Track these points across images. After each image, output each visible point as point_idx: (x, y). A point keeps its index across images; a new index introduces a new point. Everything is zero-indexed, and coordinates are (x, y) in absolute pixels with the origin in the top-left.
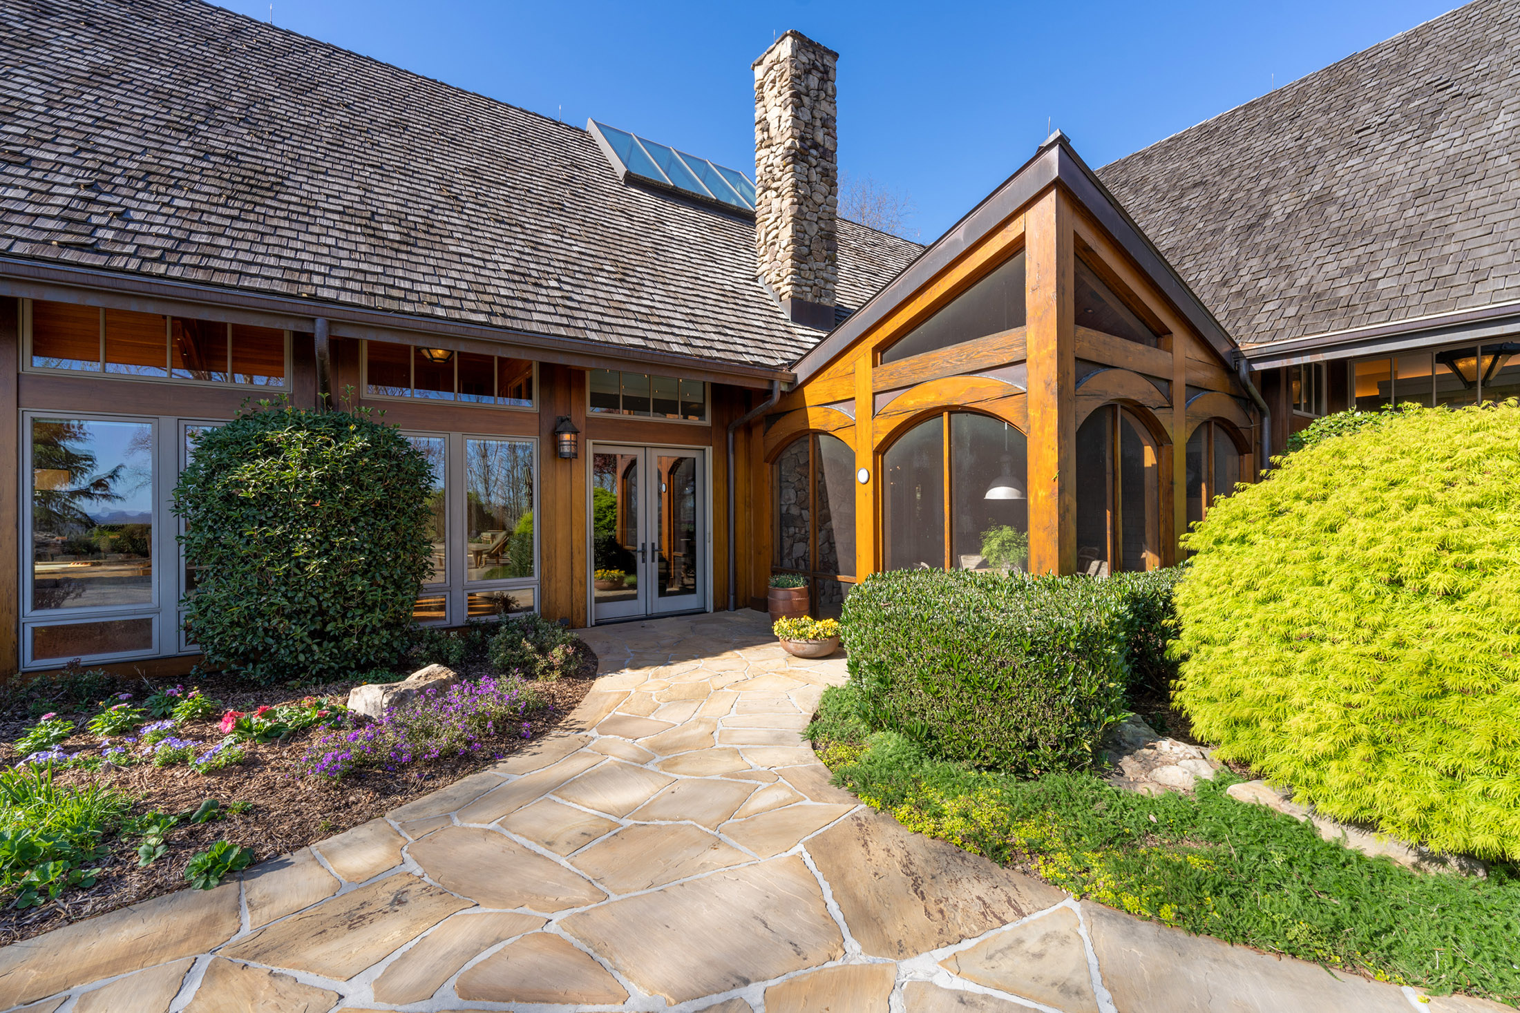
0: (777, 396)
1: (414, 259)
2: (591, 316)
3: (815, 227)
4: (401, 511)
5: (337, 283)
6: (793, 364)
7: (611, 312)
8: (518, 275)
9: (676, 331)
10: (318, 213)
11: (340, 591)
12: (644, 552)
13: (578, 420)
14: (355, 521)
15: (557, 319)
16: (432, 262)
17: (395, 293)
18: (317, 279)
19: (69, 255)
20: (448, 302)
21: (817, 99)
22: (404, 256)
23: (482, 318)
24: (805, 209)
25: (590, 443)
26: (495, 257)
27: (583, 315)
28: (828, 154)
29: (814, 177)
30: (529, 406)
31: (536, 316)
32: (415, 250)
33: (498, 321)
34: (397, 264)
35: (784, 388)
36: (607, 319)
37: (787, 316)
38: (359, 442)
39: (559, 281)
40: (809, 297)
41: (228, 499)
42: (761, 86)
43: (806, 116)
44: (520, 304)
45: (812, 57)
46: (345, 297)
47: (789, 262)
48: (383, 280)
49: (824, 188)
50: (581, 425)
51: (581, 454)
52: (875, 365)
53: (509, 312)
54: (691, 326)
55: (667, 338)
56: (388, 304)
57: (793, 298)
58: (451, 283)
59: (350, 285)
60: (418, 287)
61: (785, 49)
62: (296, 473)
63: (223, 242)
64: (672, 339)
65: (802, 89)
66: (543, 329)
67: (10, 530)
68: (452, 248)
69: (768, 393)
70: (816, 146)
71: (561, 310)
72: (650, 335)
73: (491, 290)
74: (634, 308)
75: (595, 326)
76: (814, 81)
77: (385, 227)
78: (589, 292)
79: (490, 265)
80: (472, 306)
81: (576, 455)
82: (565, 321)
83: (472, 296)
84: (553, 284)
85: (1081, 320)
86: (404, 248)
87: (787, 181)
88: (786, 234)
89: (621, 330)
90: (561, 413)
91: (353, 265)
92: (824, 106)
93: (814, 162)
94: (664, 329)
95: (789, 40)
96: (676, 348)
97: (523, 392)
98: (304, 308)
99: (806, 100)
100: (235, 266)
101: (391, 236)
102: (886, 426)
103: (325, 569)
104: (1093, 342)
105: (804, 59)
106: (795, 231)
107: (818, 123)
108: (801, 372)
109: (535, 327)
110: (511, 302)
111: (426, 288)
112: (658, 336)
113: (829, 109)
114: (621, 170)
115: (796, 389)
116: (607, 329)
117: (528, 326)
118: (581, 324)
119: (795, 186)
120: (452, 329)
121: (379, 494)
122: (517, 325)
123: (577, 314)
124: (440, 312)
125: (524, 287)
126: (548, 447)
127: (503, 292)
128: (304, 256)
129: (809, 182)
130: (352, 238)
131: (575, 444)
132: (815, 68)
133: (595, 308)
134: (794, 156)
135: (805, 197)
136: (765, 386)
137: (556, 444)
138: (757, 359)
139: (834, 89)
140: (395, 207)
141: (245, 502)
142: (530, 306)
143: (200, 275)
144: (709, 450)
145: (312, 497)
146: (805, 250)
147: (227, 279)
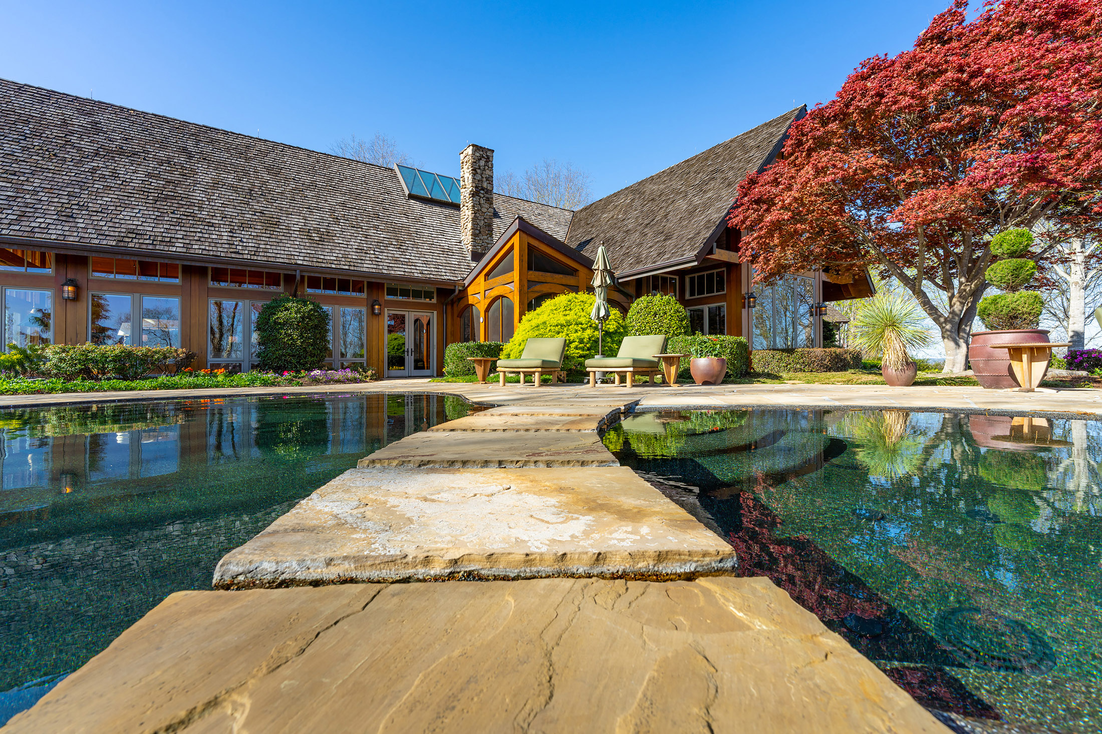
0: (457, 292)
1: (324, 247)
2: (385, 264)
3: (483, 222)
4: (322, 328)
5: (302, 258)
6: (464, 279)
7: (393, 262)
8: (360, 250)
9: (418, 268)
10: (292, 232)
11: (305, 350)
12: (408, 352)
13: (381, 300)
14: (309, 330)
15: (372, 266)
16: (330, 247)
17: (319, 260)
18: (296, 257)
19: (233, 255)
20: (336, 262)
21: (484, 170)
22: (320, 246)
23: (347, 267)
24: (478, 215)
25: (386, 309)
26: (351, 243)
27: (382, 264)
28: (489, 192)
29: (482, 201)
30: (364, 295)
31: (365, 265)
32: (324, 243)
33: (352, 268)
34: (319, 249)
35: (460, 288)
36: (391, 265)
37: (470, 258)
38: (311, 307)
39: (374, 251)
40: (480, 251)
41: (275, 322)
42: (463, 163)
43: (478, 177)
44: (359, 261)
45: (482, 153)
46: (305, 263)
47: (470, 237)
48: (315, 256)
49: (487, 206)
50: (383, 303)
51: (382, 313)
52: (485, 281)
53: (356, 264)
54: (424, 265)
55: (413, 271)
56: (317, 264)
57: (472, 251)
58: (336, 255)
59: (306, 259)
60: (326, 258)
61: (470, 150)
62: (294, 315)
63: (268, 247)
64: (415, 271)
65: (477, 167)
66: (367, 270)
67: (205, 334)
68: (336, 241)
69: (454, 291)
70: (483, 189)
71: (374, 263)
72: (406, 270)
73: (350, 256)
74: (402, 260)
75: (386, 268)
76: (482, 163)
77: (313, 235)
78: (385, 254)
79: (349, 247)
80: (344, 263)
81: (380, 314)
82: (375, 267)
83: (343, 259)
84: (372, 252)
85: (530, 268)
86: (320, 243)
87: (470, 205)
88: (470, 225)
89: (395, 269)
90: (375, 298)
91: (305, 251)
92: (488, 172)
93: (482, 196)
94: (413, 267)
95: (471, 147)
96: (416, 275)
97: (361, 290)
98: (294, 267)
99: (478, 171)
100: (273, 255)
101: (316, 238)
102: (488, 301)
103: (302, 343)
104: (534, 275)
105: (478, 155)
106: (473, 224)
107: (484, 179)
108: (466, 282)
109: (364, 269)
110: (356, 261)
111: (329, 258)
112: (410, 271)
113: (490, 173)
114: (407, 192)
115: (465, 289)
116: (390, 268)
117: (362, 269)
118: (381, 267)
119: (473, 206)
120: (337, 271)
121: (316, 322)
122: (359, 269)
123: (380, 264)
124: (333, 266)
125: (361, 254)
126: (370, 311)
127: (354, 257)
128: (291, 249)
129: (480, 204)
130: (304, 240)
131: (380, 309)
132: (484, 157)
133: (387, 261)
134: (473, 194)
135: (478, 210)
136: (453, 288)
137: (373, 309)
138: (449, 278)
139: (492, 165)
140: (316, 226)
141: (280, 323)
142: (363, 262)
143: (265, 259)
144: (435, 312)
145: (298, 322)
146: (477, 232)
147: (272, 259)
